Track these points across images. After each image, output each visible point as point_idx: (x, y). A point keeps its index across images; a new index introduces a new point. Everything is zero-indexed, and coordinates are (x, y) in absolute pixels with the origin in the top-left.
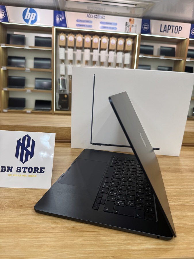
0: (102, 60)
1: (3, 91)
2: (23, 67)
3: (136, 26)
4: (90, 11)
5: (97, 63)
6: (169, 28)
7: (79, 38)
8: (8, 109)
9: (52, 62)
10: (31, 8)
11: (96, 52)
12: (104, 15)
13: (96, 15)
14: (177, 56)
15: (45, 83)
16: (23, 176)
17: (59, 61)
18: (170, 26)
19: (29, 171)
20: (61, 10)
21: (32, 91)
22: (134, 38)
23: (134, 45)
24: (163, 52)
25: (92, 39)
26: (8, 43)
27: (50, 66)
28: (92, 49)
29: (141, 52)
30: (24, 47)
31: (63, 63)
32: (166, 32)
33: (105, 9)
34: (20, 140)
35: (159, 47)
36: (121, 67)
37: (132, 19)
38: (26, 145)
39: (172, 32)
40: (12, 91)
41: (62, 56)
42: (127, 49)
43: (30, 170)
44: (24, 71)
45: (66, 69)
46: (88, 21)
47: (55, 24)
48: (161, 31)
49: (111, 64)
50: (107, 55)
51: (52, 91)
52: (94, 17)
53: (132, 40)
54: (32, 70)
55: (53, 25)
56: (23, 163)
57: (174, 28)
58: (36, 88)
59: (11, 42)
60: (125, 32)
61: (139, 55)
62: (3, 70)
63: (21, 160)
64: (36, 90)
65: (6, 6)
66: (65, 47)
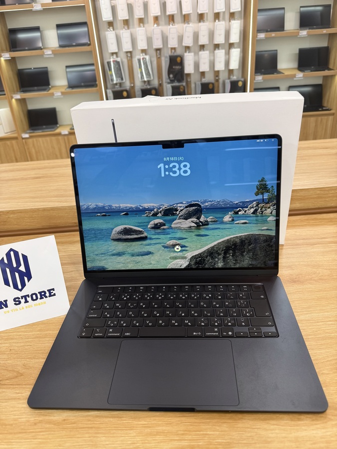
19: (33, 299)
38: (15, 265)
43: (34, 297)
63: (16, 287)
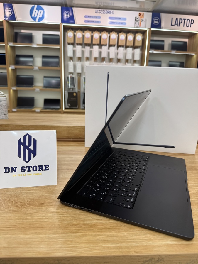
0: (111, 57)
1: (12, 91)
2: (31, 66)
3: (146, 20)
4: (98, 7)
5: (106, 59)
6: (181, 22)
7: (88, 34)
8: (17, 108)
9: (60, 59)
10: (38, 6)
11: (105, 49)
12: (112, 10)
13: (104, 10)
14: (189, 51)
15: (54, 81)
16: (28, 175)
17: (67, 59)
18: (182, 19)
19: (33, 170)
20: (68, 7)
21: (40, 90)
22: (143, 33)
23: (144, 41)
24: (174, 47)
25: (100, 35)
26: (15, 41)
27: (58, 64)
28: (100, 45)
29: (152, 47)
30: (32, 45)
31: (72, 61)
32: (177, 26)
33: (114, 4)
34: (21, 139)
35: (170, 42)
36: (130, 63)
37: (142, 13)
38: (27, 145)
39: (184, 26)
40: (20, 90)
41: (70, 54)
42: (136, 44)
43: (35, 169)
44: (32, 69)
45: (75, 67)
46: (96, 17)
47: (63, 21)
48: (172, 25)
49: (121, 60)
50: (116, 51)
51: (61, 89)
52: (102, 12)
53: (142, 35)
54: (40, 69)
55: (60, 22)
56: (27, 162)
57: (186, 21)
58: (45, 87)
59: (18, 40)
60: (135, 27)
61: (150, 51)
62: (12, 70)
63: (24, 159)
64: (45, 88)
65: (13, 4)
66: (73, 44)
